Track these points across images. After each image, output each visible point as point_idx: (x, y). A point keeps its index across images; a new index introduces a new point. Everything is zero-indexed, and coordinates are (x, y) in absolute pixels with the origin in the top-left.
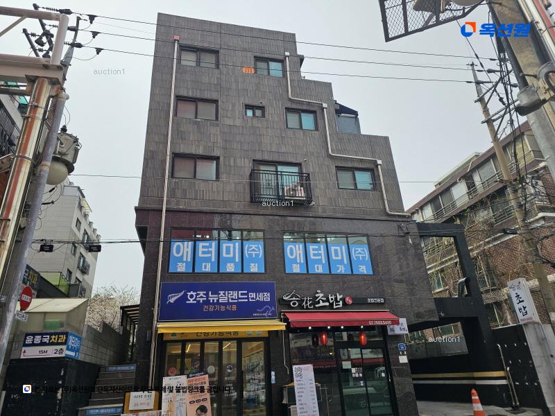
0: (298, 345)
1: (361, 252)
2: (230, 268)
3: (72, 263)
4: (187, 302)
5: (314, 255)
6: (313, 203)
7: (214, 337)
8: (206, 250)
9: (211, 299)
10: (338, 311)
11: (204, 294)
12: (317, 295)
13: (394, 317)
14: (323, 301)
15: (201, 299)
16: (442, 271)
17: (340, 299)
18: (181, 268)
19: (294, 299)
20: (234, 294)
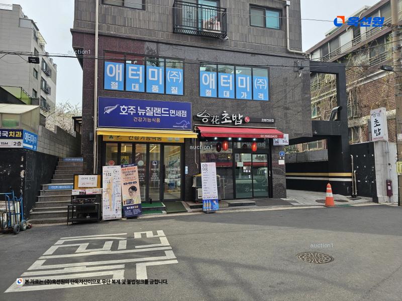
0: (206, 152)
1: (262, 82)
2: (155, 89)
3: (37, 85)
4: (121, 114)
5: (224, 83)
6: (227, 38)
7: (142, 140)
8: (135, 73)
9: (140, 113)
10: (238, 127)
11: (134, 108)
12: (223, 115)
13: (280, 133)
14: (228, 119)
15: (132, 112)
16: (319, 102)
17: (241, 118)
18: (115, 86)
19: (205, 116)
20: (158, 110)
